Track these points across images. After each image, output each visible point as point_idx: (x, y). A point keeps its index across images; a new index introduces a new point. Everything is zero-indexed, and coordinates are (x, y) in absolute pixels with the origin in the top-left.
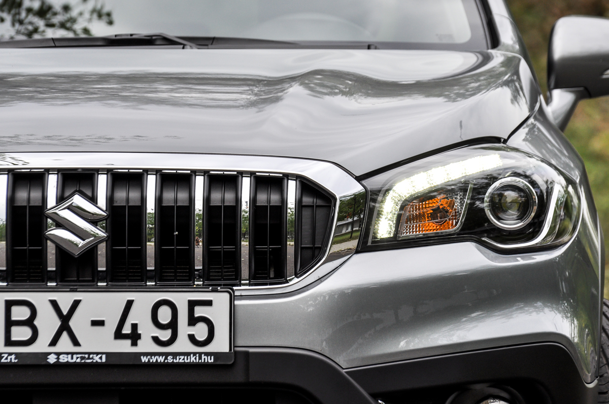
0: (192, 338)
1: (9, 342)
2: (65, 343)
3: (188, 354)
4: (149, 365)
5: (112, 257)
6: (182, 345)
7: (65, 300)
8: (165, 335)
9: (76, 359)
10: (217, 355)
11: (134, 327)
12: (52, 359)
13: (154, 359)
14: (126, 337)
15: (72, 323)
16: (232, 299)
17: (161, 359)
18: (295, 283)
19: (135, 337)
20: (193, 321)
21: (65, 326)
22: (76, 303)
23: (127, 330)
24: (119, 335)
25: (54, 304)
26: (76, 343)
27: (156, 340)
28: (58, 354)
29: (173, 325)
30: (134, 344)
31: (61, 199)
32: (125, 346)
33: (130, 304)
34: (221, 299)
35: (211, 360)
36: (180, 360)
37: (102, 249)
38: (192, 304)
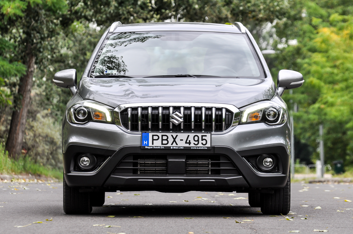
0: (202, 143)
1: (162, 144)
2: (174, 144)
3: (201, 147)
4: (193, 149)
5: (184, 125)
6: (200, 145)
7: (174, 135)
8: (196, 143)
9: (177, 148)
10: (207, 147)
11: (190, 141)
12: (172, 148)
13: (194, 148)
14: (188, 143)
15: (176, 140)
16: (211, 135)
17: (195, 148)
18: (225, 132)
19: (190, 143)
20: (202, 140)
21: (174, 141)
22: (177, 136)
23: (188, 142)
24: (186, 143)
25: (172, 136)
26: (177, 144)
27: (194, 144)
28: (173, 147)
29: (198, 141)
30: (190, 145)
31: (173, 113)
32: (187, 145)
33: (189, 136)
34: (208, 135)
35: (206, 148)
36: (200, 148)
37: (182, 124)
38: (202, 136)
